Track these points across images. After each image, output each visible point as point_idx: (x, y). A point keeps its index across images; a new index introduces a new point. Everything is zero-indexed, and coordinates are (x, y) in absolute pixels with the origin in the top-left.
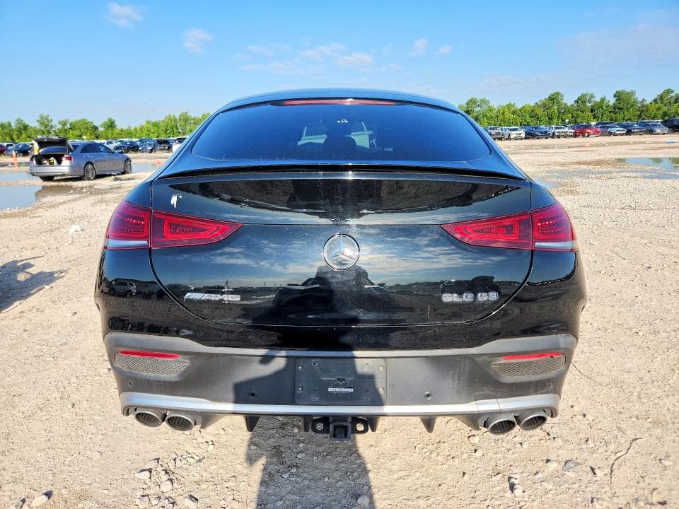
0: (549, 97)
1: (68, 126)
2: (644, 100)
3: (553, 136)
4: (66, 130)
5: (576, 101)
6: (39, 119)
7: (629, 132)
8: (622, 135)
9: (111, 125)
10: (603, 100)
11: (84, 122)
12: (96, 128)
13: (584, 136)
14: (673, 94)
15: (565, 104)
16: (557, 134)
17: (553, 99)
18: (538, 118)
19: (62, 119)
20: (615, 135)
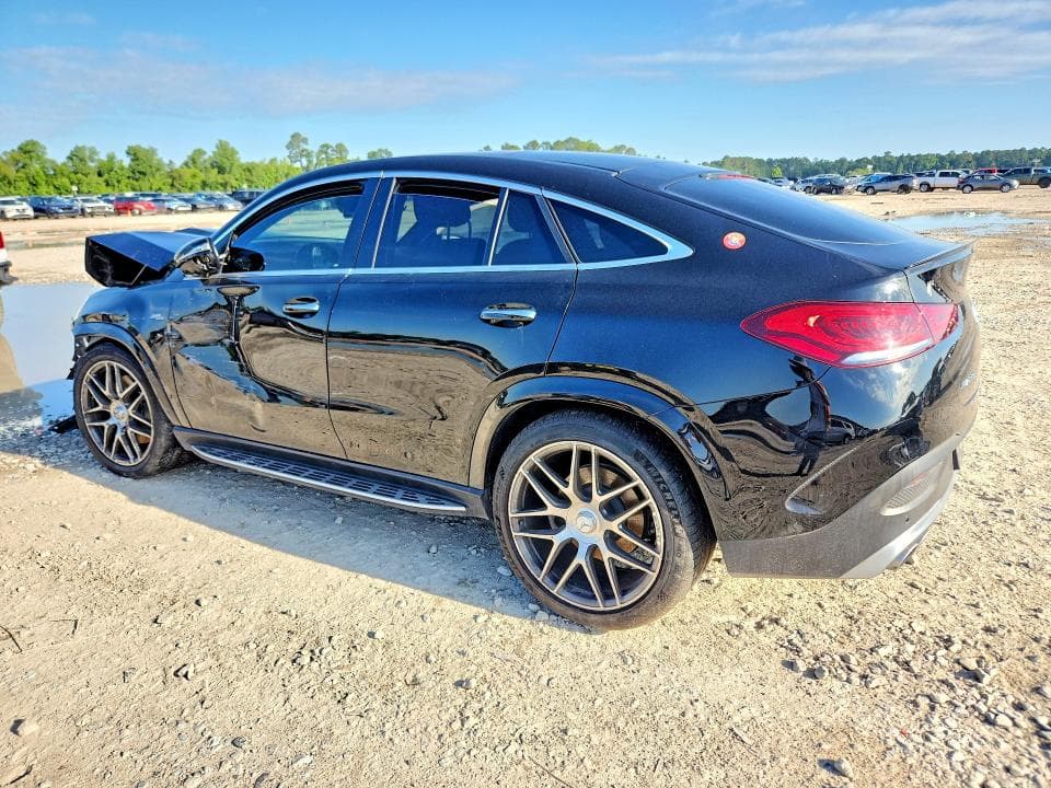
0: (20, 148)
2: (171, 162)
3: (83, 213)
5: (70, 158)
7: (194, 208)
8: (185, 212)
10: (111, 158)
13: (133, 214)
14: (206, 157)
15: (53, 162)
16: (89, 211)
17: (28, 150)
18: (9, 183)
20: (177, 212)
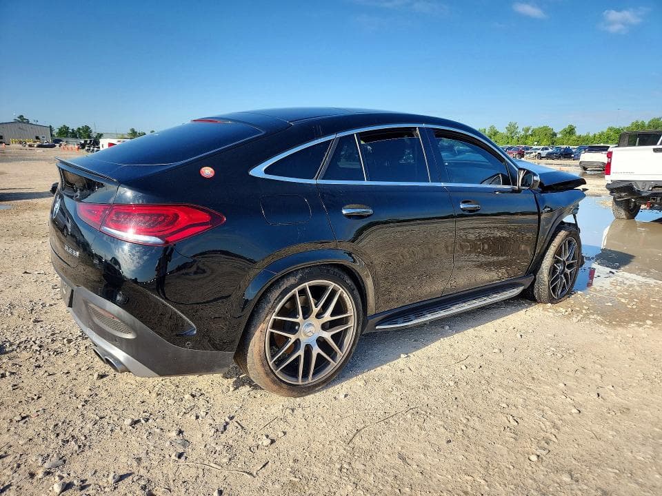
1: (530, 132)
4: (527, 136)
6: (508, 126)
9: (571, 131)
11: (546, 129)
12: (555, 135)
19: (525, 126)
